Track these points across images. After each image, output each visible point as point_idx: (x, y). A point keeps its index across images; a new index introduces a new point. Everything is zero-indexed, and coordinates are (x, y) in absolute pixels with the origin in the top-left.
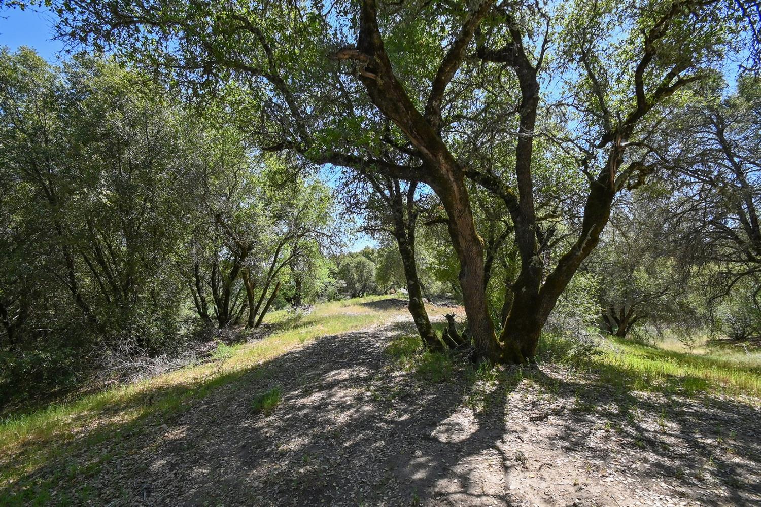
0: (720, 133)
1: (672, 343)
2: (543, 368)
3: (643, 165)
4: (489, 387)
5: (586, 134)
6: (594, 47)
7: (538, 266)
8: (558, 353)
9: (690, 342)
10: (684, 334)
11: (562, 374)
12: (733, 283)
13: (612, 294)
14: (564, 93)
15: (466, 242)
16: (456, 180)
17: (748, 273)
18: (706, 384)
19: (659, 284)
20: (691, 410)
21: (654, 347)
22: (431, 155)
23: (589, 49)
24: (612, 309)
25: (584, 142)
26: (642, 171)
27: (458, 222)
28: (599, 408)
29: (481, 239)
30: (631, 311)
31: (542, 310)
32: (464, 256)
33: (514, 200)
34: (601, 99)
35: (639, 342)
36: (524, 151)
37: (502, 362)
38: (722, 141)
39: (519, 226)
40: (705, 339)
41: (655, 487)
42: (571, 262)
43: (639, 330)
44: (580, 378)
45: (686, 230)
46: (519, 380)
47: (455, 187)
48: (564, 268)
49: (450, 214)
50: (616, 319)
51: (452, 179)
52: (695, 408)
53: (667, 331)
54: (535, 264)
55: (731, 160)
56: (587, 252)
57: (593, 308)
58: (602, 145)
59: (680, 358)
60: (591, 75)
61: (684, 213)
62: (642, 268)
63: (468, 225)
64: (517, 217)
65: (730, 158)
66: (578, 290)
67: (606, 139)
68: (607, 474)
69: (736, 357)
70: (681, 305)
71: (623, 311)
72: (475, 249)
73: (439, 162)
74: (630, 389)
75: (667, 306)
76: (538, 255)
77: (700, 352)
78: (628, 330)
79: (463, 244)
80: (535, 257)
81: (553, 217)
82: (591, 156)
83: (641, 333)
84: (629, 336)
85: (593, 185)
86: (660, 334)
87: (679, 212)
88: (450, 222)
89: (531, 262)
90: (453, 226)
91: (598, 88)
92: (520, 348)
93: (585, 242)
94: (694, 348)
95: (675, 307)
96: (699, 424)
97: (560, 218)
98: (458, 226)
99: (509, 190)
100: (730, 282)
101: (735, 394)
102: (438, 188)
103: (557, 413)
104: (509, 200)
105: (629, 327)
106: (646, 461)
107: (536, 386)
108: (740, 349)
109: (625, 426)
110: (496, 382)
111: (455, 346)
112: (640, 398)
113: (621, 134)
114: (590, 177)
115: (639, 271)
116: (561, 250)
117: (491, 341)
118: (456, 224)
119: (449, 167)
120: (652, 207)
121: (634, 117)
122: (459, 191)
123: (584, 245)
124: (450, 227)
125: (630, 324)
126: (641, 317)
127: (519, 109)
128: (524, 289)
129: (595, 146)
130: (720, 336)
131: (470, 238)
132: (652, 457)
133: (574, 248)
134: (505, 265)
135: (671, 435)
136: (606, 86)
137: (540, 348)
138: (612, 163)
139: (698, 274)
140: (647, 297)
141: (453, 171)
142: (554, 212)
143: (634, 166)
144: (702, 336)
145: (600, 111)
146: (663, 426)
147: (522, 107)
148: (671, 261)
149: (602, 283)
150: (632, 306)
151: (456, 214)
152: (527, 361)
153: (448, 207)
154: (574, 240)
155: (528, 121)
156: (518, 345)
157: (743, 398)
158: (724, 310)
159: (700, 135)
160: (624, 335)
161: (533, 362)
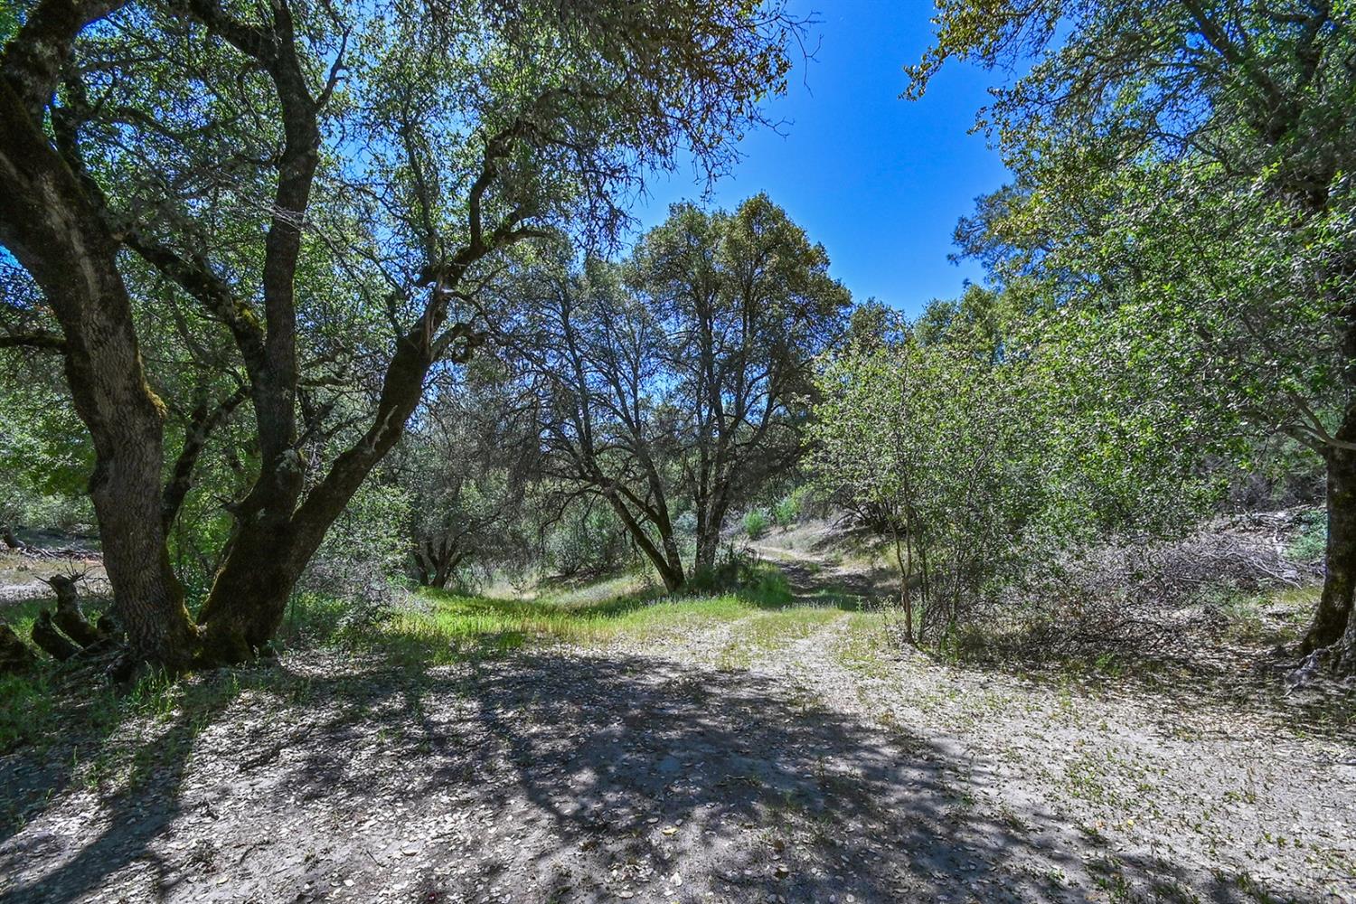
0: (565, 315)
1: (502, 590)
2: (291, 662)
3: (471, 331)
4: (152, 729)
5: (401, 256)
6: (422, 123)
7: (294, 469)
8: (323, 627)
9: (521, 585)
10: (515, 575)
11: (325, 663)
12: (566, 504)
13: (430, 520)
14: (371, 172)
15: (116, 402)
16: (93, 254)
17: (578, 494)
18: (521, 638)
19: (491, 506)
20: (498, 678)
21: (480, 597)
22: (13, 171)
23: (415, 122)
24: (429, 545)
25: (398, 269)
26: (470, 338)
27: (93, 354)
28: (375, 709)
29: (159, 402)
30: (454, 546)
31: (295, 552)
32: (109, 438)
33: (256, 337)
34: (426, 210)
35: (463, 592)
36: (282, 246)
37: (196, 666)
38: (566, 326)
39: (262, 388)
40: (535, 578)
41: (433, 808)
42: (354, 466)
43: (464, 573)
44: (354, 666)
45: (523, 433)
46: (231, 696)
47: (87, 269)
48: (343, 476)
49: (69, 331)
50: (433, 560)
51: (80, 249)
52: (504, 674)
53: (497, 573)
54: (289, 465)
55: (573, 353)
56: (382, 449)
57: (399, 545)
58: (421, 284)
59: (506, 607)
60: (414, 166)
61: (522, 409)
62: (472, 482)
63: (123, 364)
64: (260, 369)
65: (573, 349)
66: (375, 514)
67: (428, 275)
68: (367, 817)
69: (563, 598)
70: (515, 534)
71: (443, 546)
72: (139, 423)
73: (40, 195)
74: (428, 666)
75: (498, 537)
76: (296, 449)
77: (529, 596)
78: (448, 575)
79: (106, 410)
80: (290, 452)
81: (335, 383)
82: (400, 295)
83: (466, 578)
84: (450, 585)
85: (401, 342)
86: (489, 577)
87: (518, 407)
88: (72, 348)
89: (281, 460)
90: (77, 360)
91: (424, 192)
92: (243, 631)
93: (379, 434)
94: (525, 591)
95: (507, 538)
96: (504, 694)
97: (350, 388)
98: (95, 364)
99: (247, 313)
100: (562, 504)
101: (549, 645)
102: (34, 259)
103: (298, 740)
104: (244, 334)
105: (450, 571)
106: (429, 770)
107: (268, 698)
108: (568, 588)
109: (409, 726)
110: (175, 713)
111: (71, 650)
112: (439, 676)
113: (443, 274)
114: (398, 330)
115: (468, 485)
116: (343, 443)
117: (172, 626)
118: (87, 358)
119: (72, 217)
120: (487, 393)
121: (466, 256)
122: (102, 281)
123: (377, 439)
124: (69, 363)
125: (453, 566)
126: (467, 554)
127: (280, 162)
128: (261, 513)
129: (412, 281)
130: (551, 573)
131: (126, 396)
132: (438, 760)
133: (362, 443)
134: (235, 465)
135: (469, 720)
136: (435, 194)
137: (291, 623)
138: (428, 314)
139: (534, 493)
140: (475, 525)
141: (84, 231)
142: (339, 375)
143: (460, 328)
144: (532, 576)
145: (421, 228)
146: (460, 710)
147: (284, 159)
148: (505, 474)
149: (417, 503)
150: (457, 538)
151: (88, 337)
152: (254, 655)
153: (65, 312)
154: (365, 428)
155: (293, 194)
156: (239, 626)
157: (556, 649)
158: (557, 539)
159: (546, 311)
160: (442, 583)
161: (269, 653)
